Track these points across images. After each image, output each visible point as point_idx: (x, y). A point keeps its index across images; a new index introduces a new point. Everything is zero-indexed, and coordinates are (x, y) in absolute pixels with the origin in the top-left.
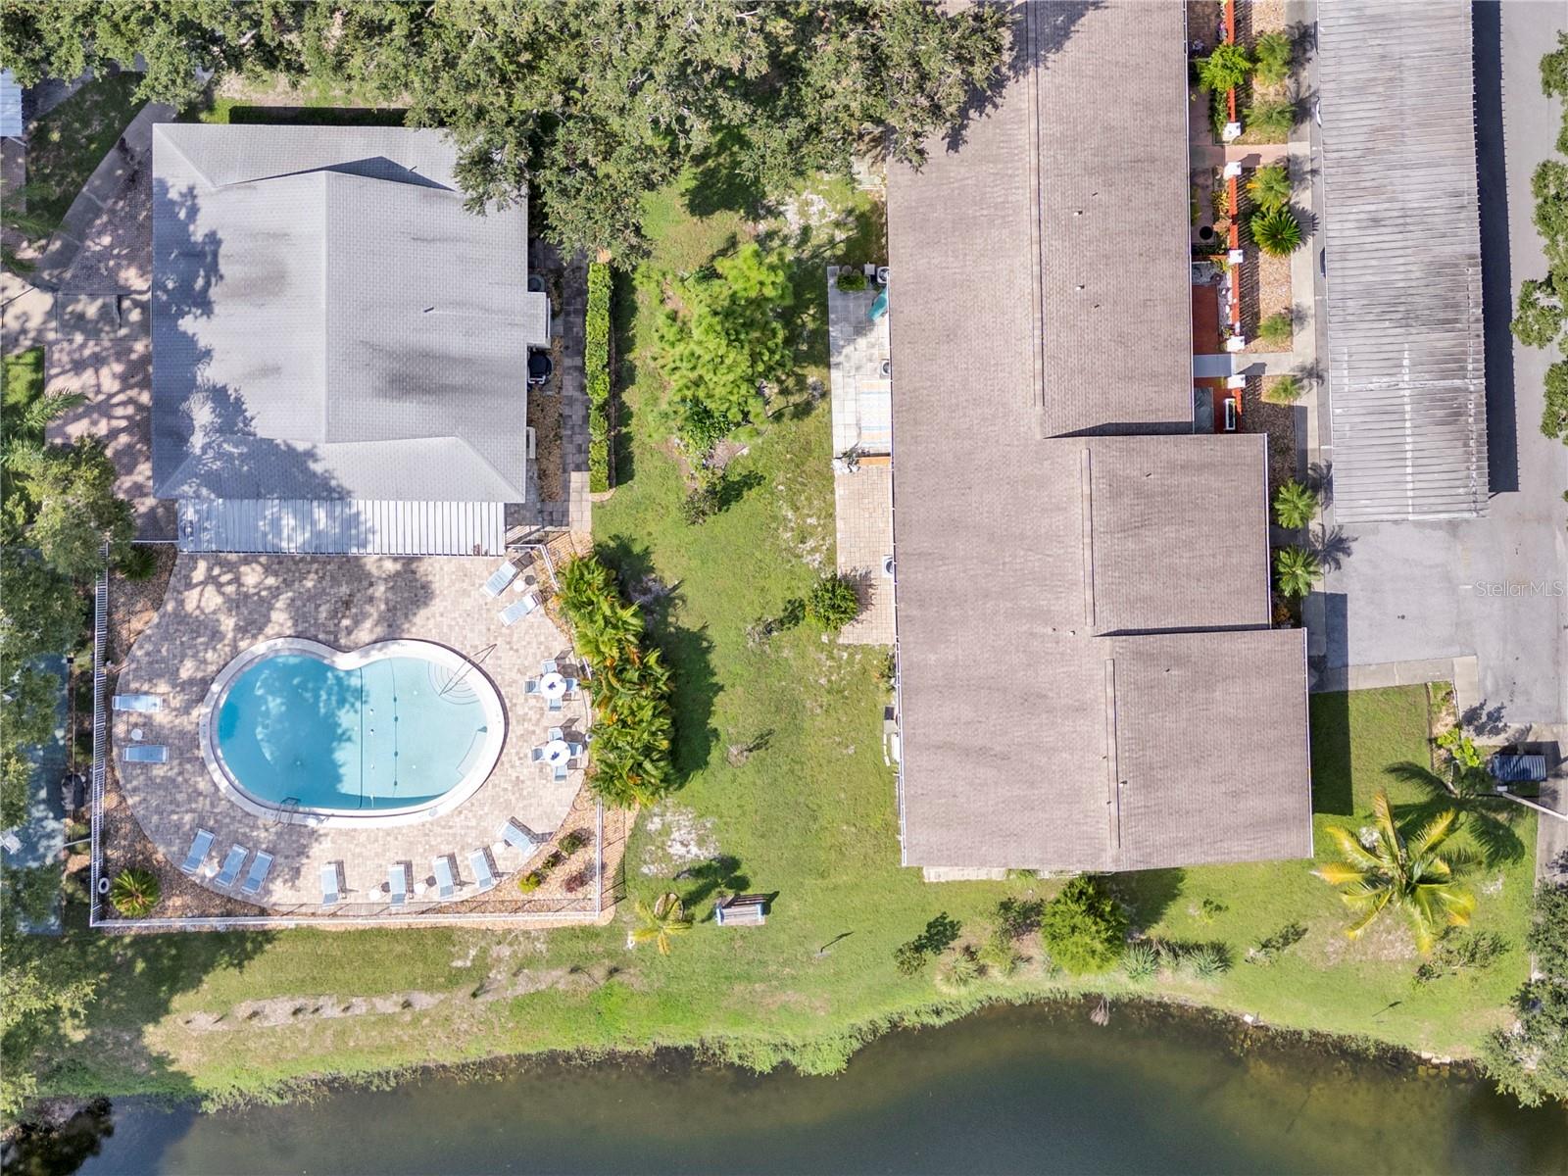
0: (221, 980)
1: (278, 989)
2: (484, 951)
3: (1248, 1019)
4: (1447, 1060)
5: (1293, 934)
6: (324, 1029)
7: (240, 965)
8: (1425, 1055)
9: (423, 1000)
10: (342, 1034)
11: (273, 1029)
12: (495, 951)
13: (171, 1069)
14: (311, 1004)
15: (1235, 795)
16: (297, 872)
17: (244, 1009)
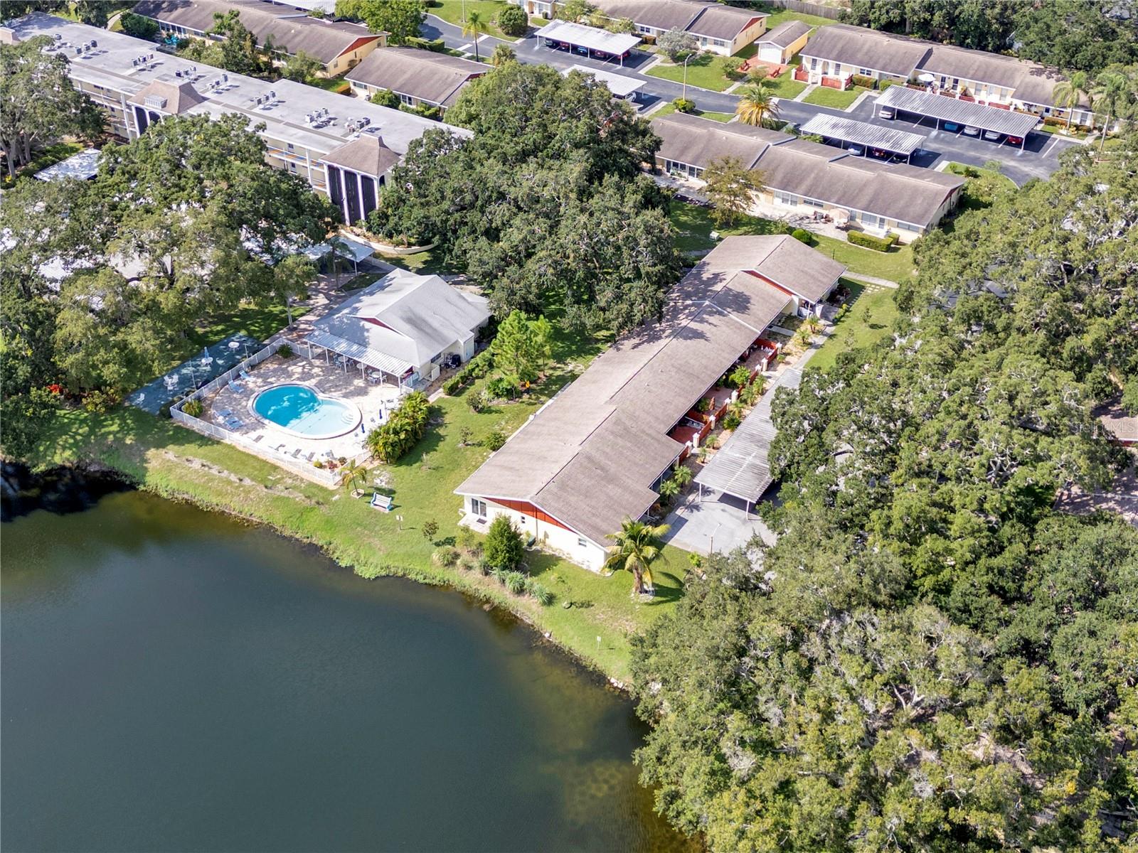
1: (205, 457)
2: (282, 478)
3: (546, 635)
5: (587, 605)
8: (612, 680)
9: (247, 482)
11: (190, 468)
12: (286, 479)
13: (145, 466)
14: (210, 466)
15: (594, 515)
16: (247, 433)
17: (188, 458)
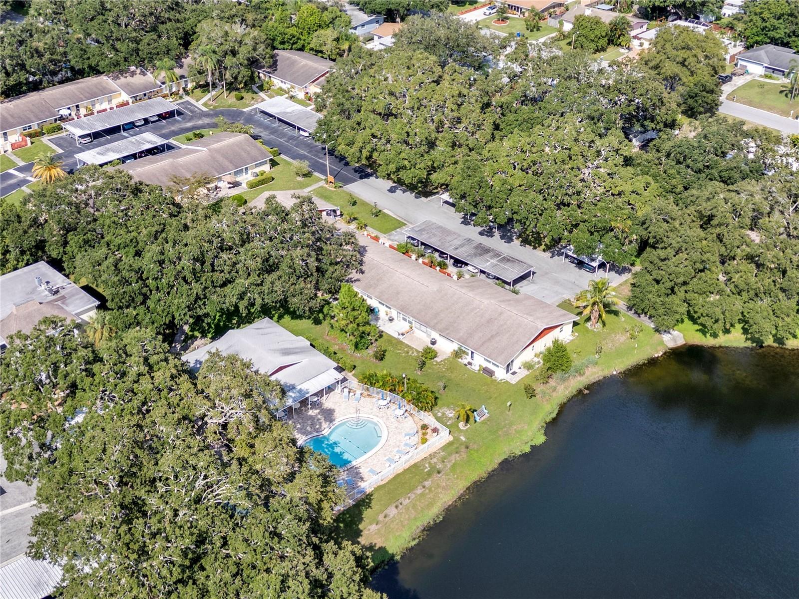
0: (367, 514)
1: (387, 506)
2: (430, 463)
3: (615, 373)
4: (661, 353)
6: (408, 509)
7: (369, 506)
8: (656, 356)
9: (427, 484)
10: (414, 507)
11: (394, 517)
12: (432, 462)
13: (377, 548)
14: (397, 503)
16: (362, 479)
17: (381, 517)
